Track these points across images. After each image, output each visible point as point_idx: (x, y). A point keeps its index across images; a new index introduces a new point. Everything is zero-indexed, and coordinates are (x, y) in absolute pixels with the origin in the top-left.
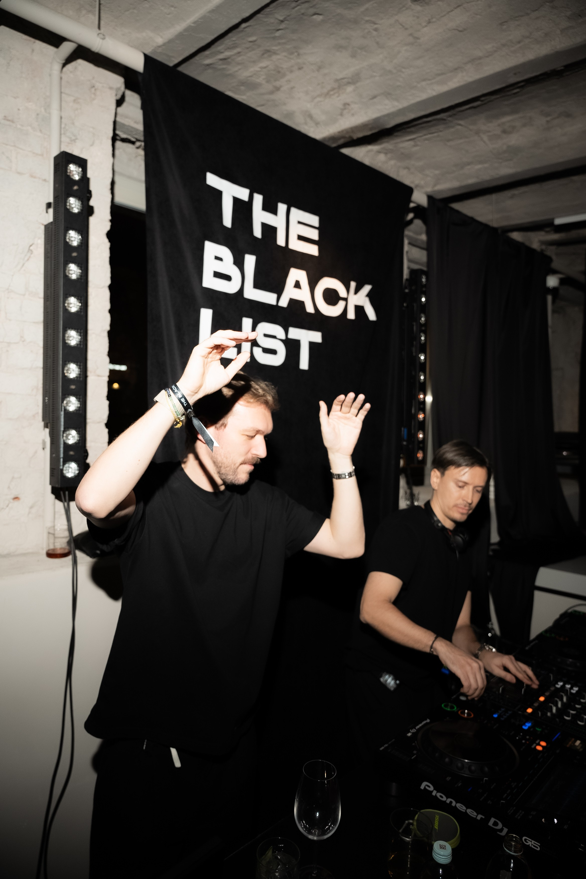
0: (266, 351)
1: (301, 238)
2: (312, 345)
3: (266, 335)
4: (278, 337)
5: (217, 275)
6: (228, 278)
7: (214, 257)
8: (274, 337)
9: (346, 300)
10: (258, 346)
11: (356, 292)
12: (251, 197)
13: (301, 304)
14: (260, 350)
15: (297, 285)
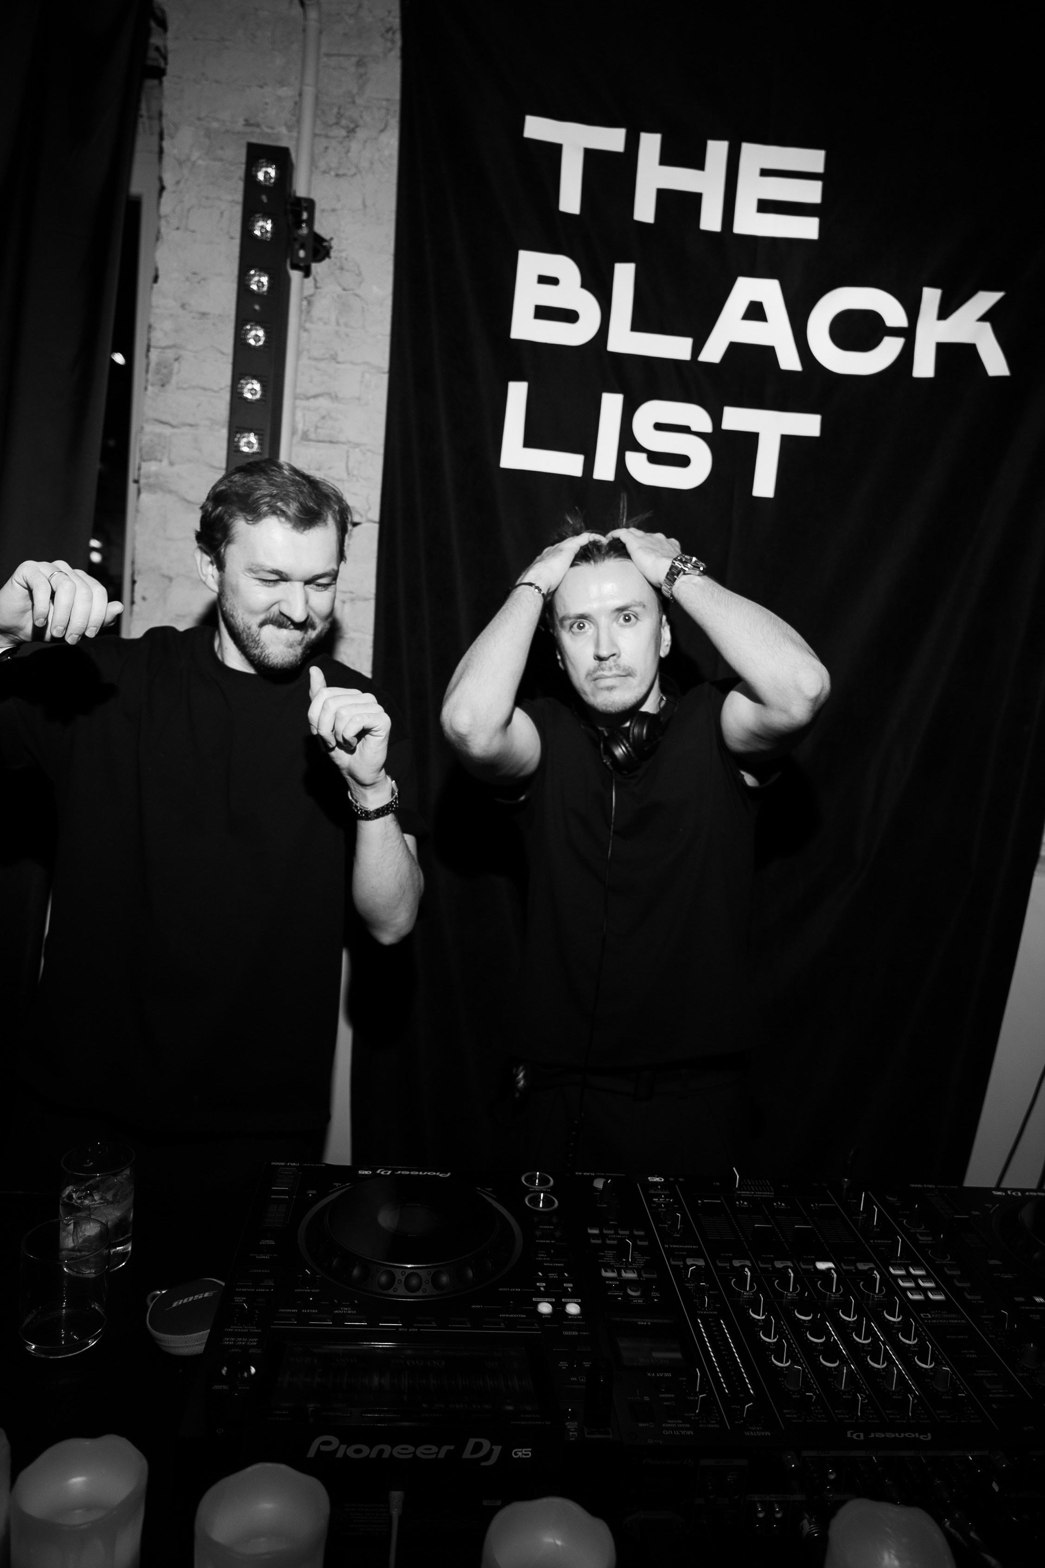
0: (656, 458)
1: (766, 206)
2: (789, 444)
3: (659, 427)
4: (693, 429)
5: (543, 313)
6: (570, 316)
7: (536, 279)
8: (685, 429)
9: (909, 334)
10: (638, 448)
11: (944, 313)
12: (632, 144)
13: (768, 353)
14: (644, 456)
15: (755, 312)
